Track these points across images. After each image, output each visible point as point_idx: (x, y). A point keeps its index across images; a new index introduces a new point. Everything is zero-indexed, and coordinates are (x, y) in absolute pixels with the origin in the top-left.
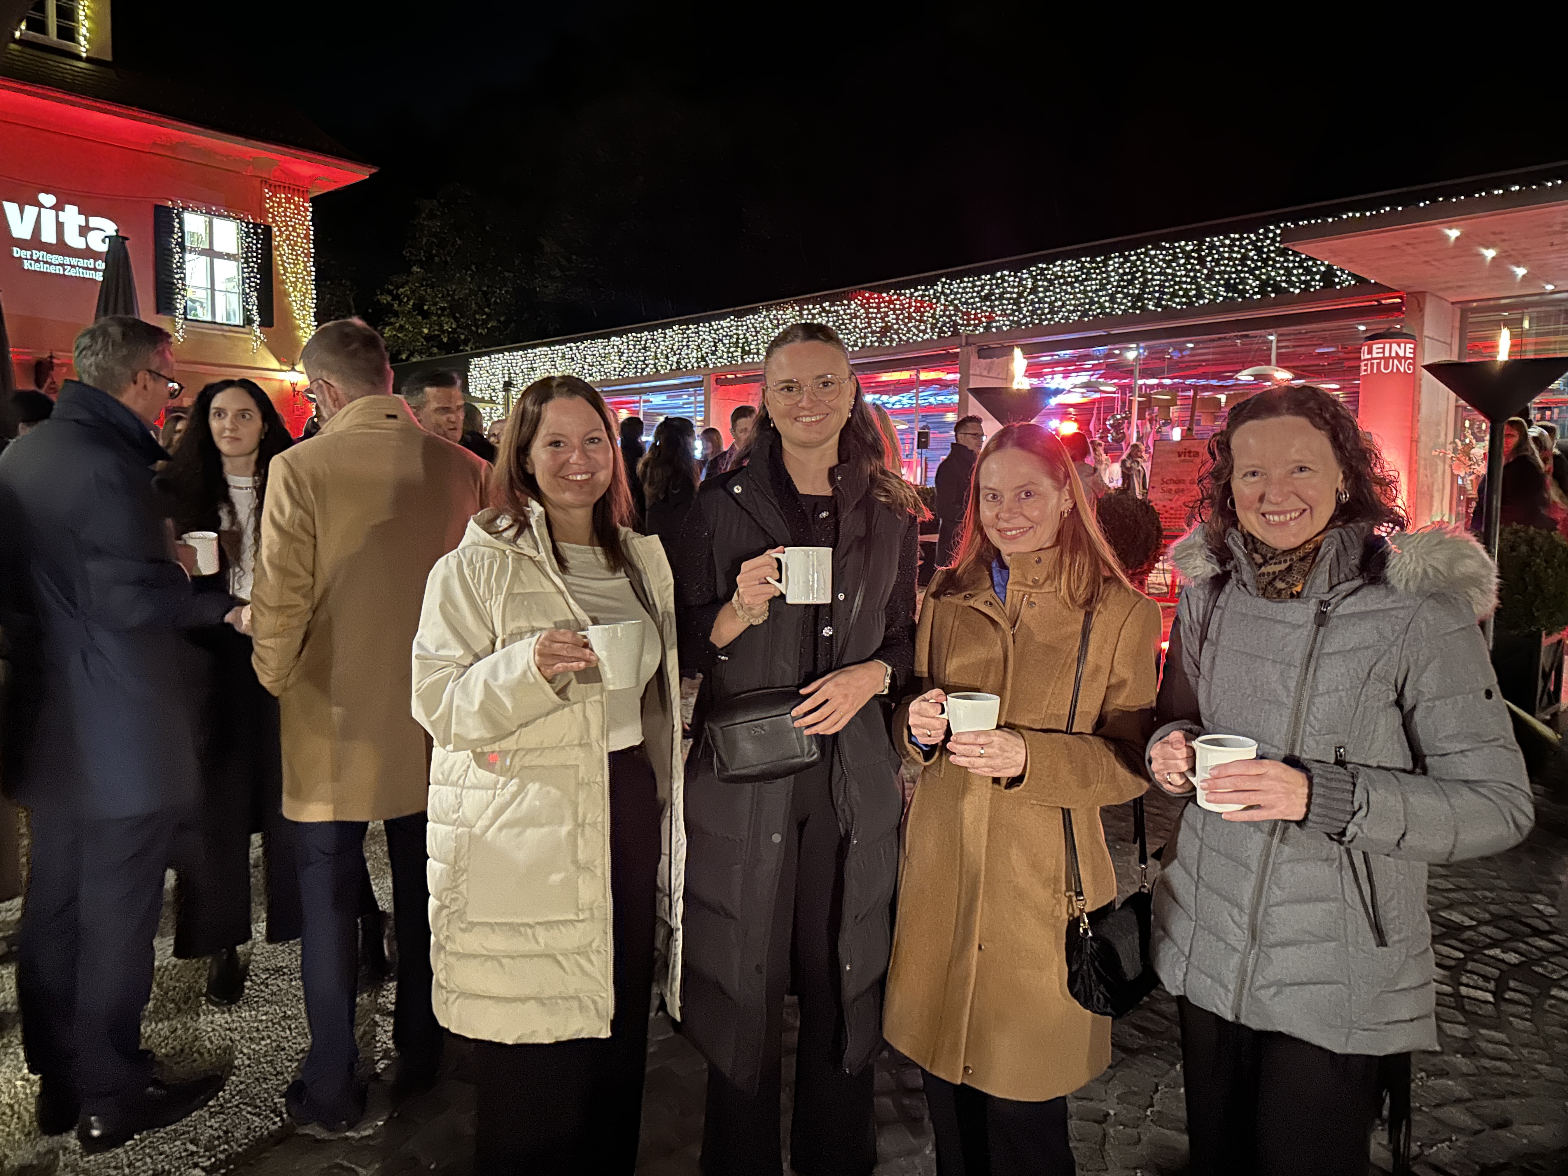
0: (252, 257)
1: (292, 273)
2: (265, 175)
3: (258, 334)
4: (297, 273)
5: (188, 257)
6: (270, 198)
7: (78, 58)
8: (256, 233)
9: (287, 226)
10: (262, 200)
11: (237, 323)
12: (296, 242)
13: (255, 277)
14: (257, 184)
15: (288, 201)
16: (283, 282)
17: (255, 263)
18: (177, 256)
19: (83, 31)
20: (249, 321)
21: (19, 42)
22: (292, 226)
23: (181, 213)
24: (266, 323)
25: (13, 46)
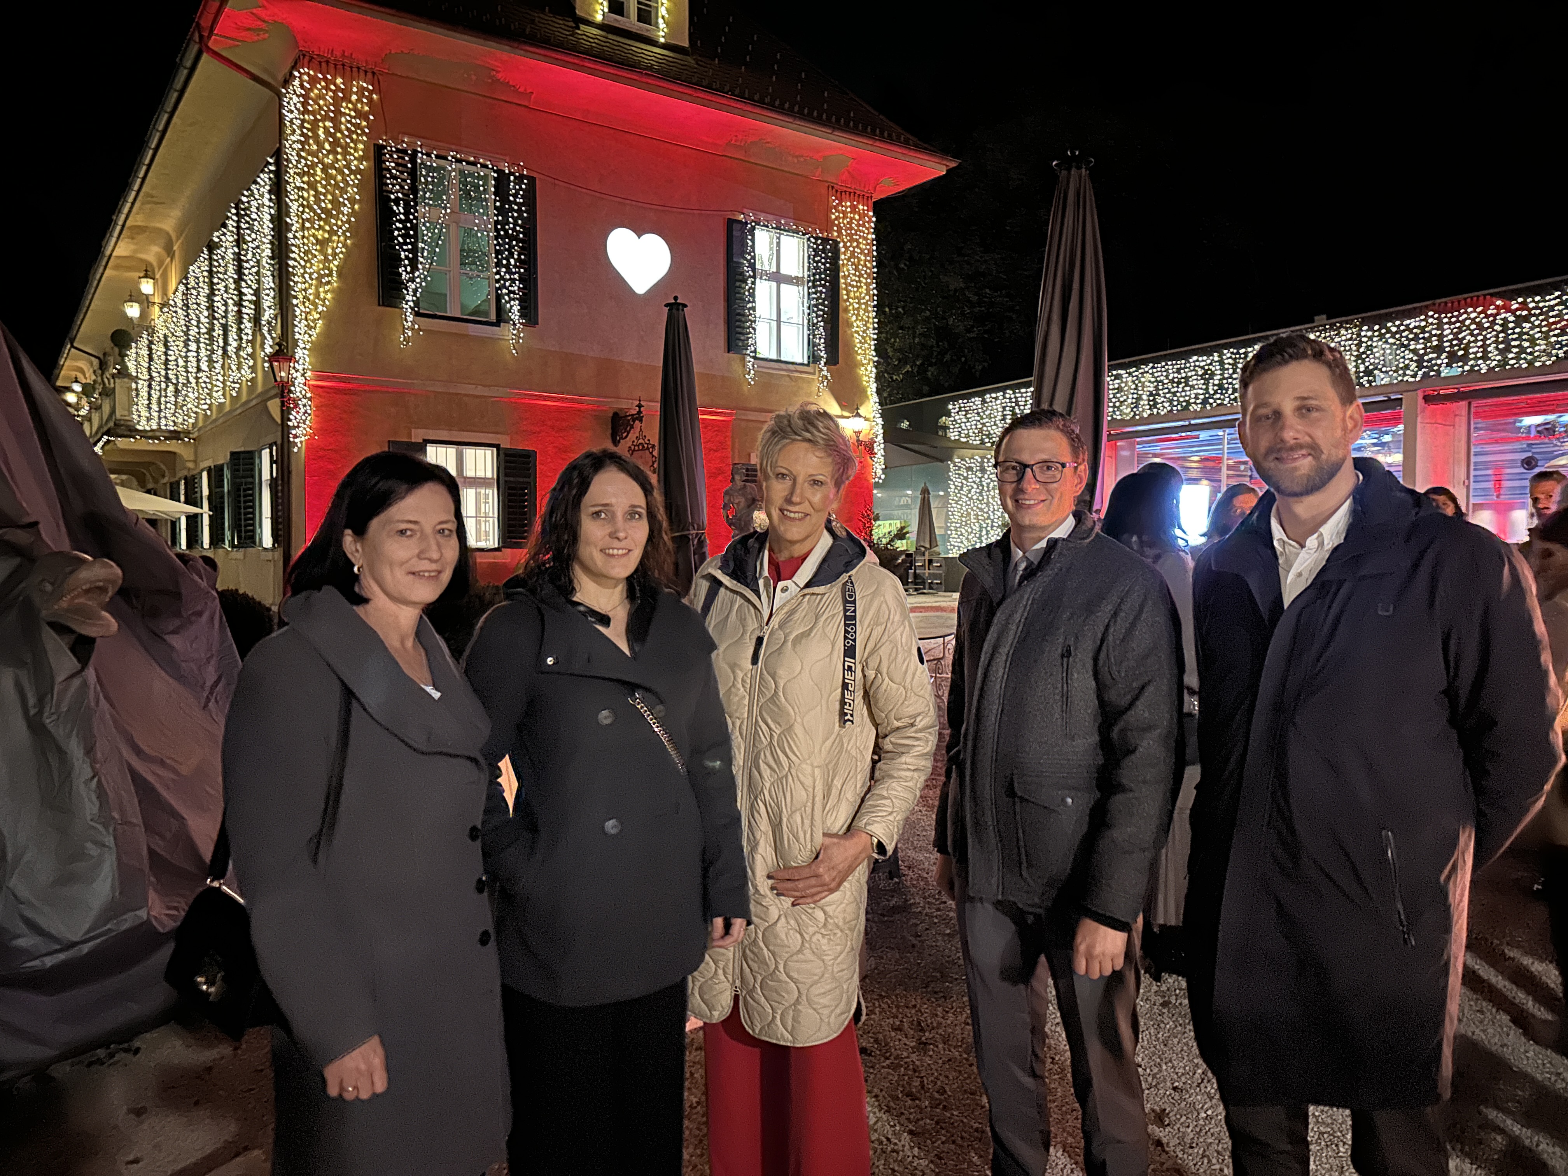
0: (820, 280)
1: (856, 298)
2: (831, 179)
3: (825, 373)
4: (859, 298)
5: (758, 281)
6: (835, 207)
7: (655, 43)
8: (823, 250)
9: (852, 240)
10: (828, 211)
11: (800, 361)
12: (859, 260)
13: (823, 304)
14: (824, 191)
15: (854, 208)
16: (846, 310)
17: (824, 286)
18: (749, 281)
19: (663, 11)
20: (814, 358)
21: (601, 27)
22: (857, 240)
23: (753, 228)
24: (833, 360)
25: (595, 31)
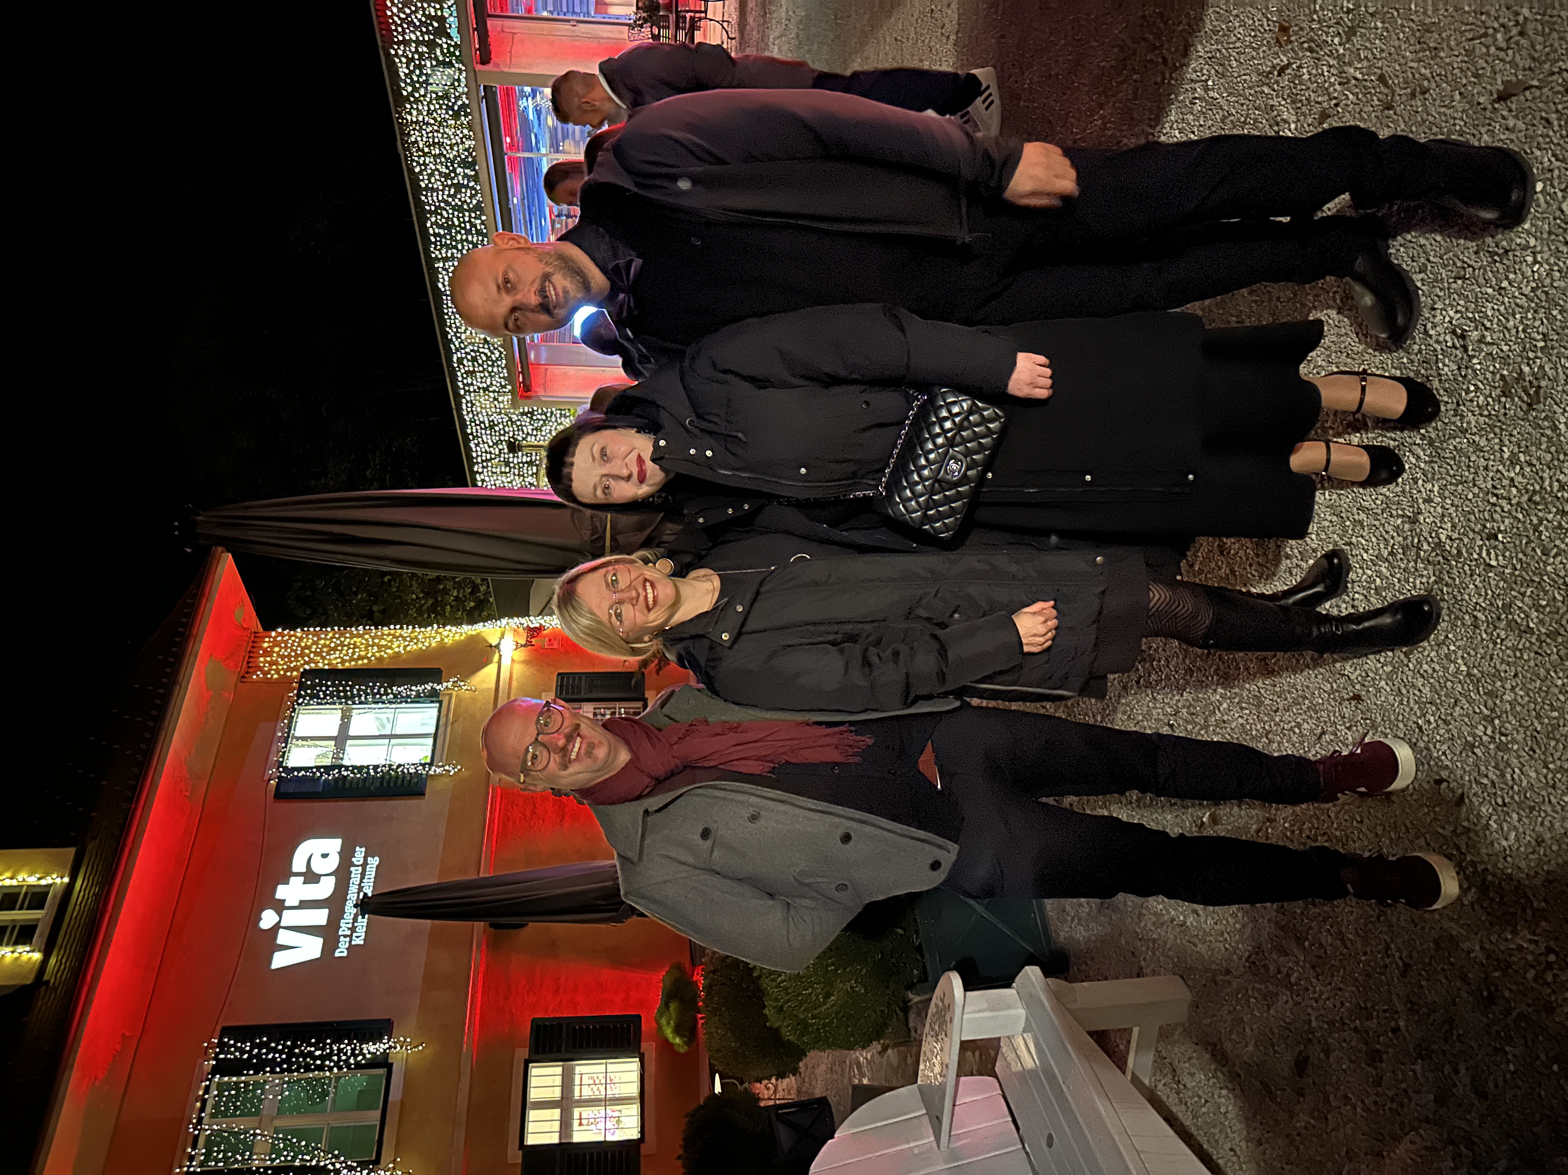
0: (345, 691)
1: (366, 649)
2: (233, 678)
3: (450, 684)
4: (367, 646)
5: (346, 762)
6: (265, 674)
7: (70, 887)
8: (312, 687)
9: (302, 655)
10: (268, 682)
11: (435, 712)
12: (324, 646)
13: (373, 688)
14: (246, 687)
15: (267, 653)
16: (381, 659)
17: (352, 687)
18: (345, 773)
19: (32, 880)
20: (433, 696)
21: (47, 955)
22: (303, 649)
23: (286, 769)
24: (435, 675)
25: (53, 961)
